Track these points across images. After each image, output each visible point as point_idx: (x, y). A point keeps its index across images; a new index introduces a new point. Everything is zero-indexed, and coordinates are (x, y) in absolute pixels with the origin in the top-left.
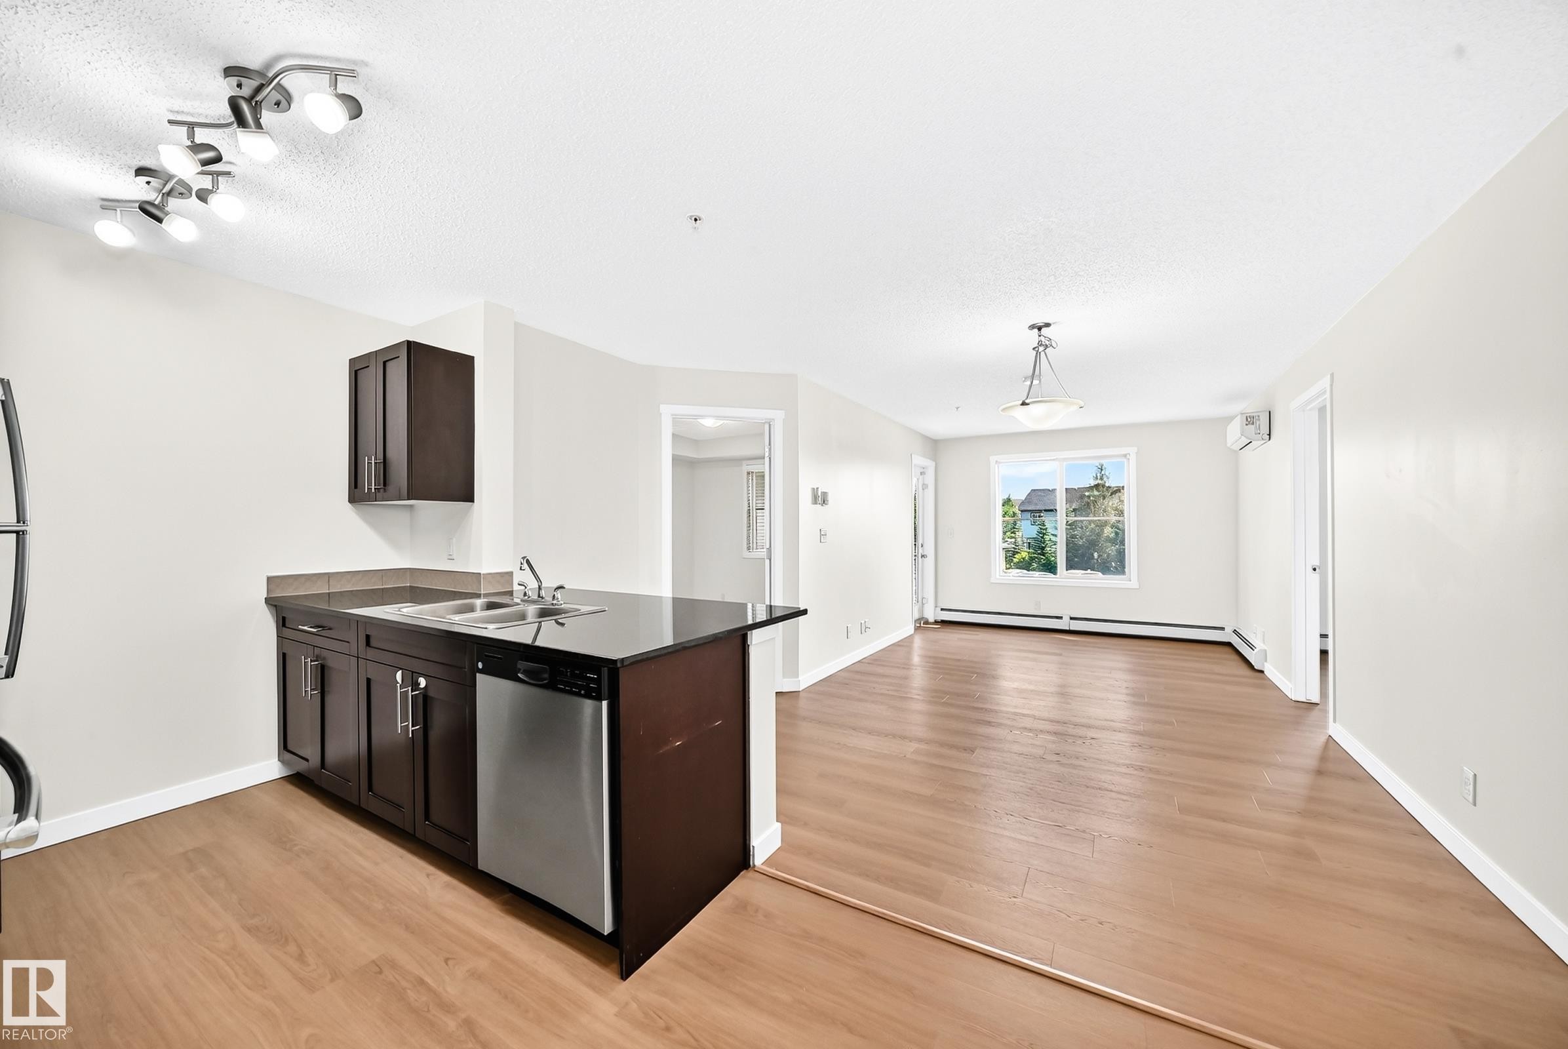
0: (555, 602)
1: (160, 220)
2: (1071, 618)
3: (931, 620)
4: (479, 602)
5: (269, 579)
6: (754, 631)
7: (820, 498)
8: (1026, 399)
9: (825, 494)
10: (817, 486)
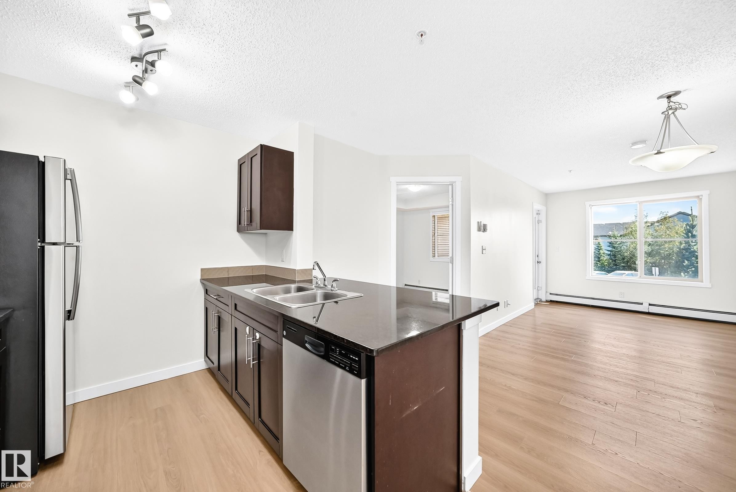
0: (333, 289)
1: (140, 84)
2: (650, 305)
3: (544, 300)
4: (293, 286)
5: (202, 270)
6: (466, 320)
7: (483, 228)
8: (661, 149)
9: (485, 226)
10: (481, 221)
